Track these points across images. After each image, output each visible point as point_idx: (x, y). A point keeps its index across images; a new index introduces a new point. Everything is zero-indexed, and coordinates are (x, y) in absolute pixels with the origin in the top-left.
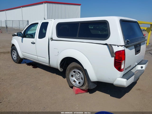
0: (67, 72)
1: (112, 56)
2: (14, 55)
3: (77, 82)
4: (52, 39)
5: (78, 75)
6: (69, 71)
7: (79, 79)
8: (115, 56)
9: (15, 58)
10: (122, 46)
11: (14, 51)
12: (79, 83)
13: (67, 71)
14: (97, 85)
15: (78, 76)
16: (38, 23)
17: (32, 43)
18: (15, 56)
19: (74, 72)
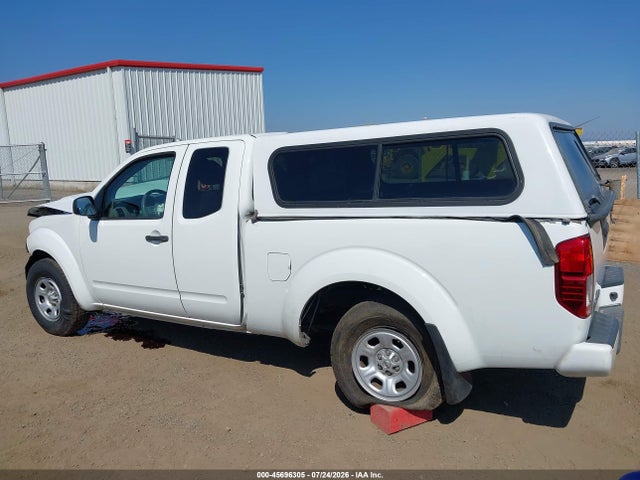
0: (337, 346)
1: (545, 263)
2: (42, 298)
3: (390, 383)
4: (253, 216)
5: (393, 354)
6: (348, 340)
7: (394, 368)
8: (557, 261)
9: (49, 311)
10: (579, 220)
11: (44, 280)
12: (400, 385)
13: (338, 339)
14: (474, 385)
15: (391, 357)
16: (172, 155)
17: (149, 239)
18: (49, 305)
19: (374, 341)
